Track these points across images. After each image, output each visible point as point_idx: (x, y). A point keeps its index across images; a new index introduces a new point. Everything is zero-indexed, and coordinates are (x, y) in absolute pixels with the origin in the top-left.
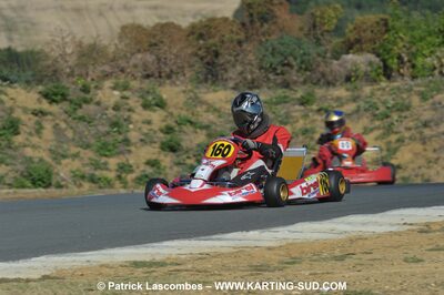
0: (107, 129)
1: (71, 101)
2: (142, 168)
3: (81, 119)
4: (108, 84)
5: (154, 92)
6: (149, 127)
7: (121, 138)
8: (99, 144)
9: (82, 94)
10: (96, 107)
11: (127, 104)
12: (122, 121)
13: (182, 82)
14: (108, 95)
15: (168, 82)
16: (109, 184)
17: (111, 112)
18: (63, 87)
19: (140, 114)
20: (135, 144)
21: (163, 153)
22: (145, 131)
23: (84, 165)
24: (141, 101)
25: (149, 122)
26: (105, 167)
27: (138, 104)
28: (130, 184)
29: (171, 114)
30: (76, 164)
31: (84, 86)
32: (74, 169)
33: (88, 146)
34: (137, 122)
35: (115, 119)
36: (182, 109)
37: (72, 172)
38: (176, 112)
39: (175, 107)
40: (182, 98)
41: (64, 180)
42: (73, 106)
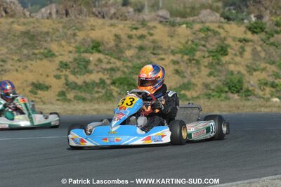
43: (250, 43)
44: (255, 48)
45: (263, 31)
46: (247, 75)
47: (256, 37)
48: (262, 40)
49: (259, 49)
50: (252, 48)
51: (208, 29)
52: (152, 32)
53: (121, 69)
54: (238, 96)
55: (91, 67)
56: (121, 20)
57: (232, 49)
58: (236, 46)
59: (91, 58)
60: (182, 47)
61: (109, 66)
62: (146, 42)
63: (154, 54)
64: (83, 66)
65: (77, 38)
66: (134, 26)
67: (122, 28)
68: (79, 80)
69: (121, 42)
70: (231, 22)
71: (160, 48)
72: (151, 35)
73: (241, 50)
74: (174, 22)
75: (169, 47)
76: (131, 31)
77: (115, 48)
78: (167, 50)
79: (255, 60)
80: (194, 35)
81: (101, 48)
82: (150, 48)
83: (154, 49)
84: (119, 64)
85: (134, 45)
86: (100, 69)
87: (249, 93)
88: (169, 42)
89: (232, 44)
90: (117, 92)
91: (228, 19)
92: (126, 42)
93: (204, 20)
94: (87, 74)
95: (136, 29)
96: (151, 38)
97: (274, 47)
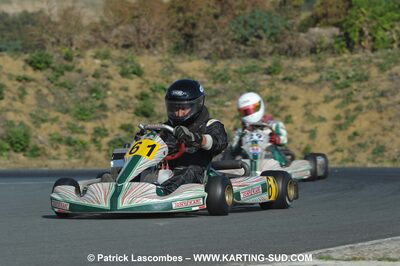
0: (86, 95)
1: (54, 69)
2: (117, 131)
3: (63, 85)
4: (90, 53)
5: (133, 62)
6: (126, 94)
7: (99, 103)
8: (77, 109)
9: (65, 62)
10: (78, 75)
11: (107, 72)
12: (101, 87)
13: (160, 52)
14: (89, 63)
15: (146, 51)
16: (84, 146)
17: (91, 80)
18: (47, 55)
19: (117, 82)
20: (112, 110)
21: (137, 118)
22: (121, 97)
23: (63, 129)
24: (120, 69)
25: (126, 89)
26: (82, 131)
27: (117, 72)
28: (105, 147)
29: (147, 82)
30: (54, 128)
31: (67, 54)
32: (52, 132)
33: (67, 111)
34: (115, 88)
35: (93, 86)
36: (157, 77)
37: (50, 135)
38: (151, 80)
39: (152, 75)
40: (159, 66)
41: (41, 142)
42: (56, 74)
43: (32, 83)
44: (40, 90)
45: (48, 67)
46: (32, 127)
47: (39, 75)
48: (48, 79)
49: (45, 91)
50: (36, 90)
54: (24, 155)
57: (9, 90)
58: (13, 86)
70: (3, 53)
73: (20, 92)
79: (43, 108)
87: (39, 152)
89: (8, 84)
97: (66, 89)
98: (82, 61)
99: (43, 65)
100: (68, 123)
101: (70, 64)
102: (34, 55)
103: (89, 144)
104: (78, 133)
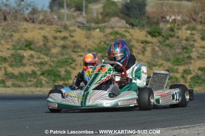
43: (150, 44)
44: (154, 48)
45: (160, 35)
47: (154, 40)
48: (159, 42)
49: (157, 49)
50: (152, 48)
51: (117, 33)
52: (72, 34)
53: (49, 63)
55: (25, 61)
56: (48, 25)
57: (136, 49)
58: (139, 46)
59: (25, 55)
60: (96, 47)
61: (39, 61)
62: (68, 42)
63: (74, 52)
64: (18, 60)
65: (13, 38)
66: (59, 30)
67: (49, 31)
68: (16, 71)
69: (48, 42)
70: (135, 27)
71: (79, 47)
72: (72, 36)
73: (143, 50)
74: (89, 27)
75: (86, 46)
76: (56, 33)
77: (43, 47)
78: (85, 49)
79: (155, 58)
80: (106, 38)
81: (32, 46)
82: (71, 47)
83: (74, 48)
84: (46, 59)
85: (59, 44)
86: (31, 63)
88: (86, 42)
89: (136, 45)
90: (45, 81)
91: (132, 25)
92: (52, 42)
93: (113, 26)
94: (22, 67)
95: (60, 32)
96: (72, 39)
97: (169, 48)
98: (180, 32)
99: (156, 34)
100: (169, 67)
101: (173, 33)
102: (152, 28)
103: (180, 79)
104: (174, 72)
